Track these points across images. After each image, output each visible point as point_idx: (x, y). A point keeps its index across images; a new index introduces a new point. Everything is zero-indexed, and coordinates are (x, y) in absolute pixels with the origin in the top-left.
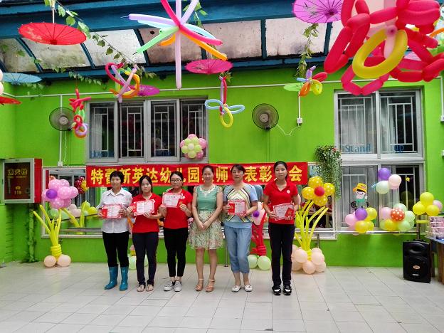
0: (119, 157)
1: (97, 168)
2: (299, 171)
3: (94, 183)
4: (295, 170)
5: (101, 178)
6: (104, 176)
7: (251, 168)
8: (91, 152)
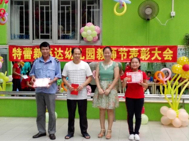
0: (33, 39)
1: (17, 47)
2: (171, 52)
3: (15, 58)
4: (168, 51)
5: (20, 54)
6: (22, 53)
7: (134, 49)
8: (11, 34)
